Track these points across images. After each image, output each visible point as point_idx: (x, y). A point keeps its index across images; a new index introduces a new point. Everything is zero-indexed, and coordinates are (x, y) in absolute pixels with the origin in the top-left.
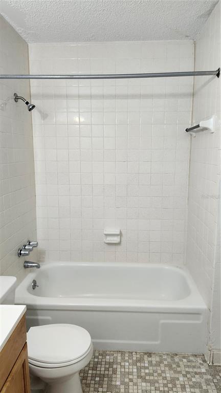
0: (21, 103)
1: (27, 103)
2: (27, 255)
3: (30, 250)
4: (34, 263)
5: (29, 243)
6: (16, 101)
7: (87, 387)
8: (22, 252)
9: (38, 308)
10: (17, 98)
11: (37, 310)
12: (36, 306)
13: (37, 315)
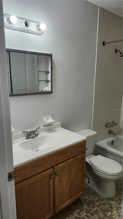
0: (118, 53)
1: (121, 53)
2: (109, 127)
3: (112, 125)
4: (113, 132)
5: (114, 122)
6: (116, 53)
7: (119, 194)
8: (108, 125)
9: (108, 151)
10: (116, 51)
11: (107, 152)
12: (107, 150)
13: (107, 154)
